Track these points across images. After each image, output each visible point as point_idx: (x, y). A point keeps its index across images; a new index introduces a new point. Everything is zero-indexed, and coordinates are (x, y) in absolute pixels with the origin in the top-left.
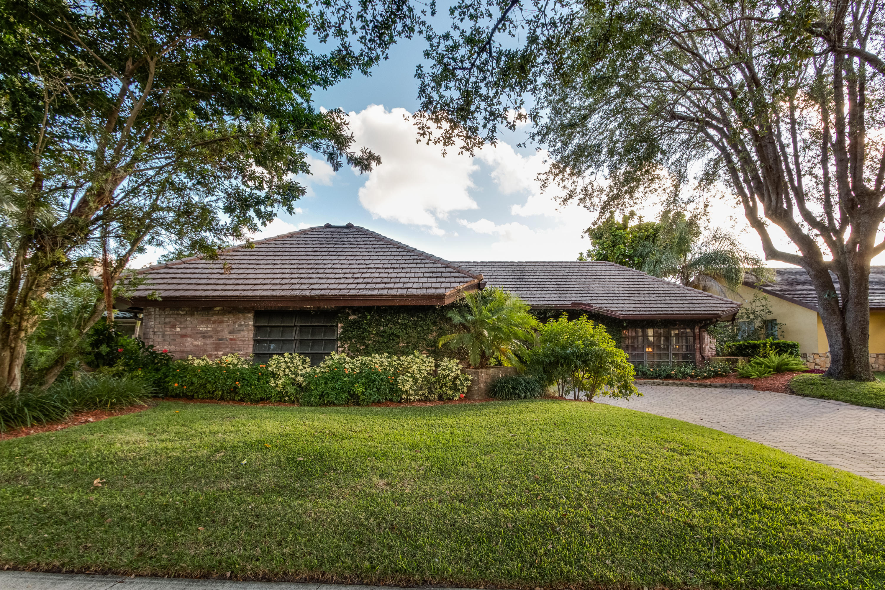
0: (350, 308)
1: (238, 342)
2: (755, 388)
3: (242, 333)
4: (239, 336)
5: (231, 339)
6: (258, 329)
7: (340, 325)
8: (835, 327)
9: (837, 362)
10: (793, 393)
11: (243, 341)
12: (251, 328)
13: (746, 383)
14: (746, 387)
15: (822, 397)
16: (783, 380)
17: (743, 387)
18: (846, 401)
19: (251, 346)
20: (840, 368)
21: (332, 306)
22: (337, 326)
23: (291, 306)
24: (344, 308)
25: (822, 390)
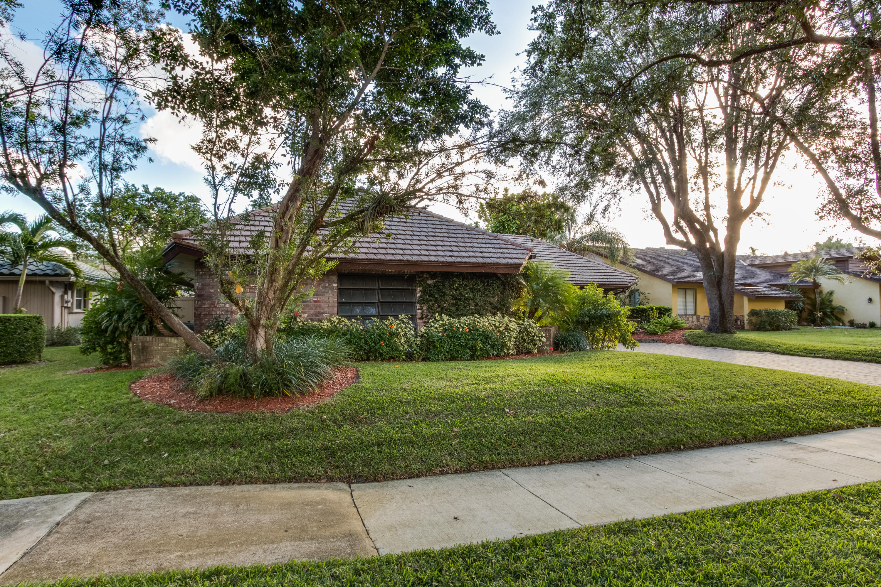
0: (428, 273)
1: (322, 305)
2: (662, 341)
3: (327, 295)
4: (323, 298)
5: (315, 302)
6: (341, 290)
7: (419, 289)
8: (714, 296)
9: (716, 321)
10: (690, 343)
11: (328, 303)
12: (335, 290)
13: (655, 338)
14: (656, 341)
15: (712, 346)
16: (679, 334)
17: (654, 341)
18: (729, 348)
19: (336, 309)
20: (718, 325)
21: (412, 270)
22: (415, 290)
23: (374, 269)
24: (422, 272)
25: (710, 341)
